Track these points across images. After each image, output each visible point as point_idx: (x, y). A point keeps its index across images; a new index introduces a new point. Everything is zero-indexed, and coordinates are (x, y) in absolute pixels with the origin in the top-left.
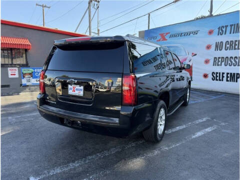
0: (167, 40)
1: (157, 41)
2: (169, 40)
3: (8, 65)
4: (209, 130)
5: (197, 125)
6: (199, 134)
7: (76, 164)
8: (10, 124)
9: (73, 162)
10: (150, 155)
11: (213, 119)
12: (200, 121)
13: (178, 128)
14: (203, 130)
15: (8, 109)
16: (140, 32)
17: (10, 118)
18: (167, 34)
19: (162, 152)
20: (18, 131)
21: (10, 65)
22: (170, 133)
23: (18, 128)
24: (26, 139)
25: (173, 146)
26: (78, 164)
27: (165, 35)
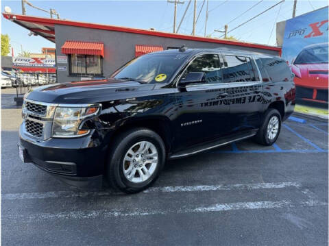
0: (322, 34)
1: (306, 37)
2: (326, 34)
3: (80, 74)
4: (255, 205)
5: (248, 191)
12: (269, 186)
16: (278, 24)
18: (323, 22)
21: (83, 74)
27: (320, 26)
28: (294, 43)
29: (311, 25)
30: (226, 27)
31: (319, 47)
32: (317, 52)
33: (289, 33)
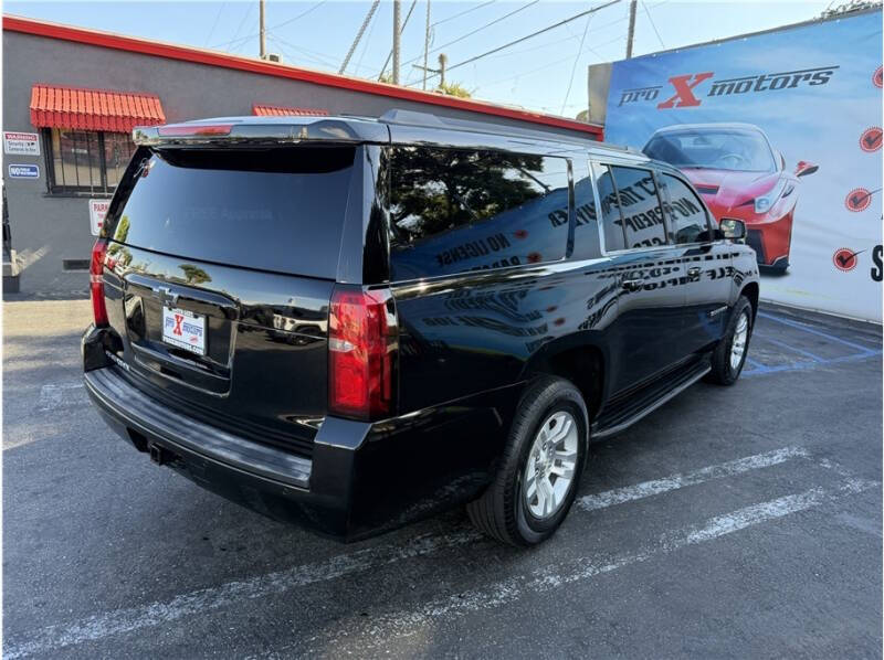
0: (698, 103)
1: (660, 106)
2: (707, 104)
3: (87, 189)
4: (776, 508)
5: (737, 479)
6: (725, 525)
7: (171, 613)
8: (37, 414)
9: (167, 598)
10: (472, 603)
11: (818, 454)
12: (759, 461)
13: (646, 488)
14: (751, 511)
15: (59, 351)
16: (593, 69)
17: (48, 388)
18: (701, 78)
19: (529, 596)
20: (49, 443)
21: (97, 189)
22: (600, 511)
23: (55, 432)
24: (58, 481)
25: (588, 573)
26: (178, 613)
27: (694, 85)
28: (632, 118)
29: (671, 80)
30: (442, 59)
31: (692, 133)
32: (686, 144)
33: (621, 92)
